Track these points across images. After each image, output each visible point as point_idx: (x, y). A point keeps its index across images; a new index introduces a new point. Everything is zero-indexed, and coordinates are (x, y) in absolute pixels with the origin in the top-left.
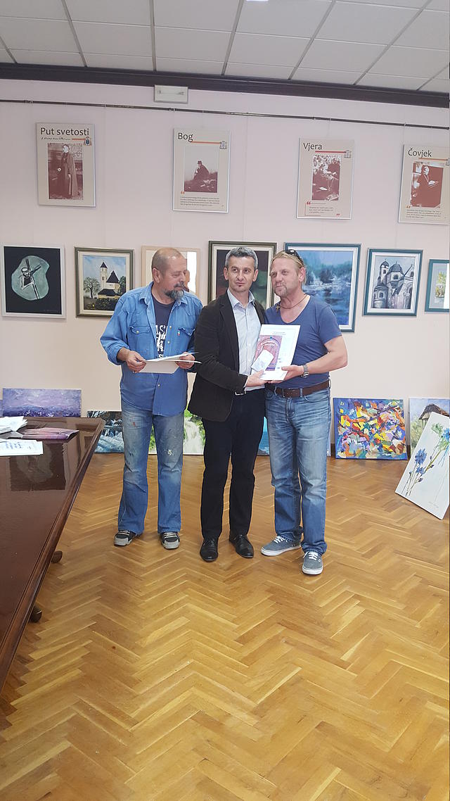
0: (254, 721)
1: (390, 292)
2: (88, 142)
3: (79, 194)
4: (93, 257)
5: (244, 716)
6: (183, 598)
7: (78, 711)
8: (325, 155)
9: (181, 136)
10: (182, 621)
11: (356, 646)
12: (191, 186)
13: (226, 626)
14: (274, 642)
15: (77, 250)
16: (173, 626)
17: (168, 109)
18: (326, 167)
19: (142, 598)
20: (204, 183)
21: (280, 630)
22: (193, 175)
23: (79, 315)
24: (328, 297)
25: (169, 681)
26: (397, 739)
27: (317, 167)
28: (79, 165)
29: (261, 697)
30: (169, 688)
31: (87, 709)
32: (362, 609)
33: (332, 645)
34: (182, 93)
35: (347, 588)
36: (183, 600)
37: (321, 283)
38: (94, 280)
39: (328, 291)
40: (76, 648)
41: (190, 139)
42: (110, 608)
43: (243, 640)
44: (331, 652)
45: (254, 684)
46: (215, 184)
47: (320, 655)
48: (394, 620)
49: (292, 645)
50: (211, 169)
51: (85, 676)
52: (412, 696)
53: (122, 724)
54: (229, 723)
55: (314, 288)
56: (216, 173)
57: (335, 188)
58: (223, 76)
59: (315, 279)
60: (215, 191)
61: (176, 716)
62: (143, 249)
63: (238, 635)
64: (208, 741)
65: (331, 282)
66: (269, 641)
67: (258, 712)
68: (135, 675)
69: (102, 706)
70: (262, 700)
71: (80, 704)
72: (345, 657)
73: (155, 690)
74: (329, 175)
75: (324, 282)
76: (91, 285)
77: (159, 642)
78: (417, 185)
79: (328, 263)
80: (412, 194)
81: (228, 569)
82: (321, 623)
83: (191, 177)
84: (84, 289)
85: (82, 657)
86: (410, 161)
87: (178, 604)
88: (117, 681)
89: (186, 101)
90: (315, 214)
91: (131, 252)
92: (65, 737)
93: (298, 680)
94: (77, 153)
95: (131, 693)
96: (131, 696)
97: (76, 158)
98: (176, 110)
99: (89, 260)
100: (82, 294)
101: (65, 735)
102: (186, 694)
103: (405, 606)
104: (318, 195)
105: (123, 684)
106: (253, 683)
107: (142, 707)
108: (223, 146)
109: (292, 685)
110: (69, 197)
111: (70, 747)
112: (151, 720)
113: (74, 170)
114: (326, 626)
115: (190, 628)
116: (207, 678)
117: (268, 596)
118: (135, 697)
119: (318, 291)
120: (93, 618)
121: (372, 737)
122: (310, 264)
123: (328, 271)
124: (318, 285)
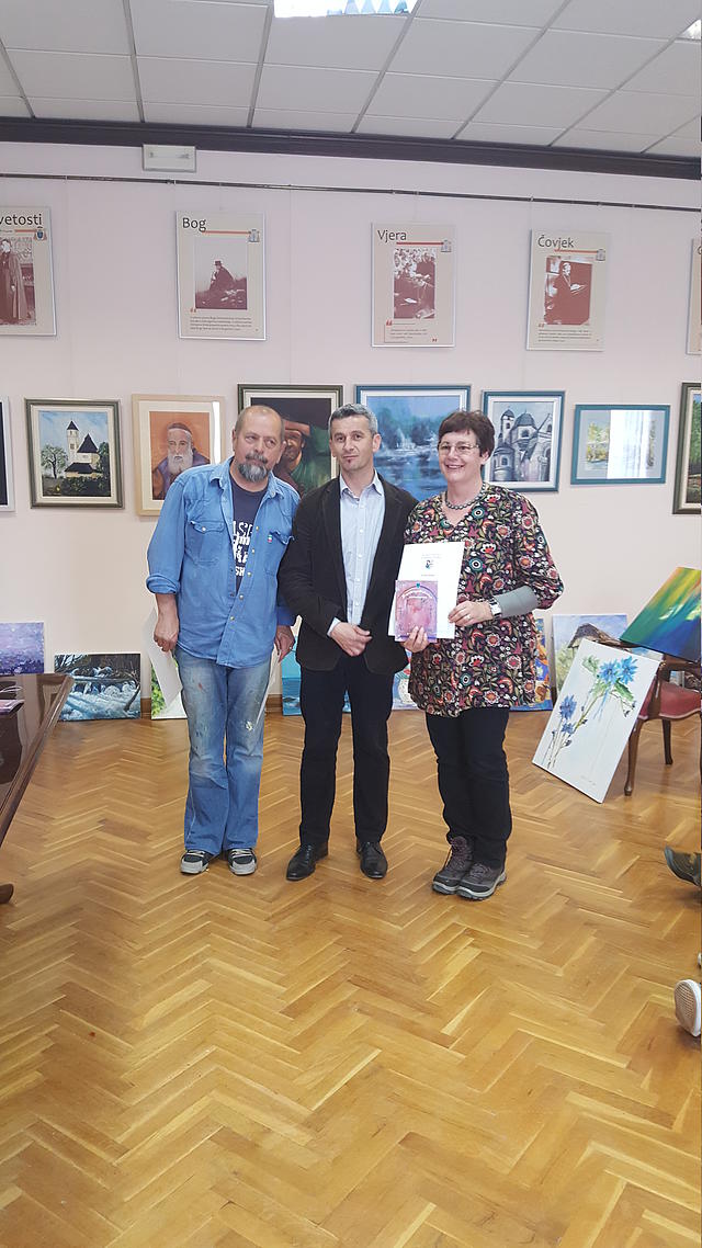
0: (305, 1137)
1: (517, 456)
2: (40, 235)
3: (29, 317)
4: (54, 413)
5: (291, 1130)
6: (202, 949)
7: (34, 1137)
8: (411, 248)
9: (186, 223)
10: (200, 986)
11: (465, 1011)
12: (206, 301)
13: (268, 990)
14: (341, 1011)
15: (29, 403)
16: (184, 995)
17: (166, 181)
18: (414, 267)
19: (139, 952)
20: (227, 295)
21: (350, 992)
22: (210, 282)
23: (35, 505)
24: (424, 467)
25: (176, 1083)
26: (522, 1153)
27: (400, 267)
28: (28, 271)
29: (318, 1100)
30: (177, 1094)
31: (48, 1134)
32: (476, 952)
33: (428, 1011)
34: (186, 156)
35: (454, 920)
36: (202, 952)
37: (413, 445)
38: (58, 450)
40: (34, 1038)
41: (201, 226)
42: (87, 972)
43: (294, 1011)
44: (427, 1023)
45: (307, 1080)
46: (244, 296)
47: (412, 1029)
48: (524, 967)
49: (368, 1014)
50: (236, 274)
51: (46, 1081)
52: (547, 1084)
53: (102, 1155)
54: (267, 1144)
56: (245, 280)
57: (428, 298)
58: (249, 129)
59: (403, 439)
60: (244, 306)
61: (187, 1137)
62: (135, 399)
63: (285, 1004)
64: (235, 1173)
65: (428, 443)
66: (334, 1010)
67: (313, 1124)
68: (125, 1077)
69: (73, 1127)
70: (320, 1103)
71: (39, 1127)
72: (448, 1030)
73: (155, 1099)
74: (419, 278)
75: (417, 444)
76: (54, 457)
77: (162, 1022)
78: (553, 291)
79: (422, 415)
80: (546, 305)
81: (274, 899)
82: (414, 975)
83: (206, 285)
84: (43, 464)
85: (43, 1052)
86: (541, 255)
87: (194, 960)
88: (97, 1087)
89: (193, 168)
90: (399, 340)
91: (115, 405)
92: (14, 1181)
93: (377, 1068)
94: (24, 253)
95: (117, 1104)
96: (119, 1110)
97: (23, 261)
98: (178, 182)
99: (49, 419)
100: (39, 471)
101: (14, 1178)
102: (204, 1101)
103: (541, 943)
104: (403, 311)
105: (107, 1092)
106: (306, 1078)
107: (134, 1127)
108: (253, 236)
109: (367, 1077)
110: (14, 321)
111: (20, 1198)
112: (147, 1146)
113: (21, 279)
114: (421, 982)
115: (213, 997)
116: (237, 1076)
117: (335, 939)
118: (123, 1111)
119: (408, 458)
120: (63, 988)
121: (485, 1153)
122: (395, 416)
123: (423, 427)
124: (408, 449)
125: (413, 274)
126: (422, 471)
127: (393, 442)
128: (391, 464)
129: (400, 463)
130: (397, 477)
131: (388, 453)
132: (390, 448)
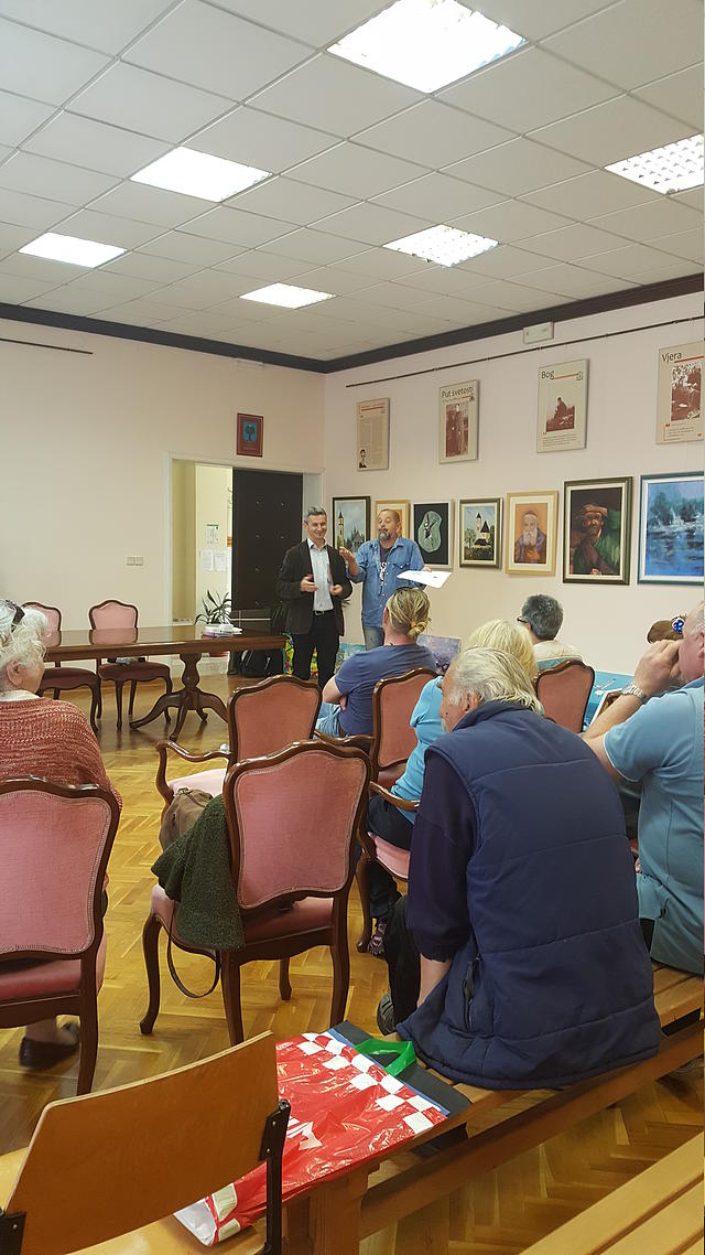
2: (472, 398)
3: (465, 449)
8: (684, 364)
9: (544, 375)
12: (552, 426)
15: (461, 503)
17: (537, 349)
18: (686, 378)
20: (563, 420)
22: (554, 413)
23: (461, 565)
27: (676, 381)
34: (548, 330)
37: (682, 521)
39: (690, 531)
41: (552, 376)
46: (572, 419)
55: (675, 528)
56: (573, 408)
57: (696, 403)
59: (675, 517)
60: (572, 427)
62: (510, 496)
65: (694, 520)
74: (690, 387)
75: (685, 521)
79: (689, 496)
89: (552, 336)
90: (675, 437)
91: (498, 501)
98: (542, 348)
99: (469, 512)
104: (678, 414)
108: (579, 377)
110: (461, 452)
113: (463, 427)
122: (669, 499)
123: (690, 507)
124: (678, 525)
125: (685, 384)
126: (689, 543)
127: (667, 520)
128: (664, 537)
129: (672, 536)
130: (669, 549)
131: (663, 528)
132: (664, 524)
